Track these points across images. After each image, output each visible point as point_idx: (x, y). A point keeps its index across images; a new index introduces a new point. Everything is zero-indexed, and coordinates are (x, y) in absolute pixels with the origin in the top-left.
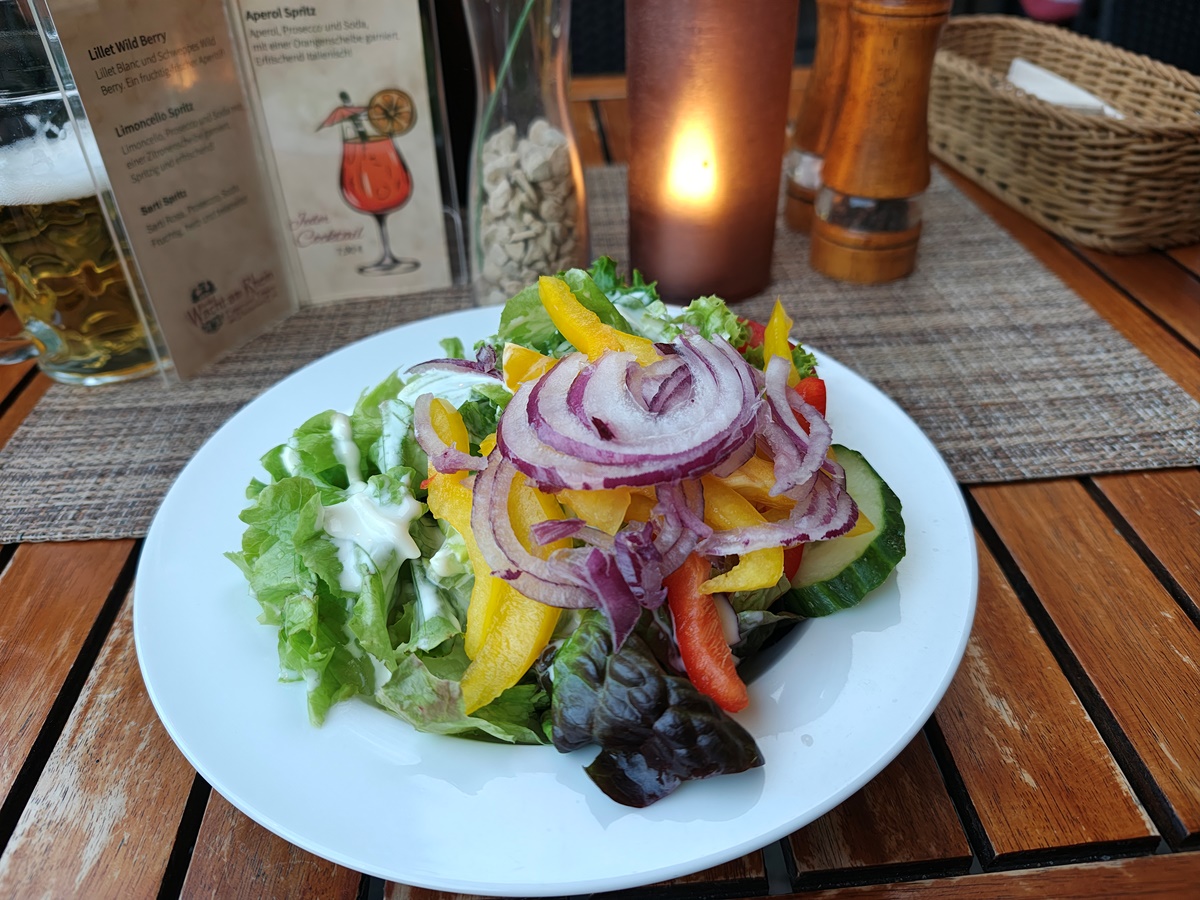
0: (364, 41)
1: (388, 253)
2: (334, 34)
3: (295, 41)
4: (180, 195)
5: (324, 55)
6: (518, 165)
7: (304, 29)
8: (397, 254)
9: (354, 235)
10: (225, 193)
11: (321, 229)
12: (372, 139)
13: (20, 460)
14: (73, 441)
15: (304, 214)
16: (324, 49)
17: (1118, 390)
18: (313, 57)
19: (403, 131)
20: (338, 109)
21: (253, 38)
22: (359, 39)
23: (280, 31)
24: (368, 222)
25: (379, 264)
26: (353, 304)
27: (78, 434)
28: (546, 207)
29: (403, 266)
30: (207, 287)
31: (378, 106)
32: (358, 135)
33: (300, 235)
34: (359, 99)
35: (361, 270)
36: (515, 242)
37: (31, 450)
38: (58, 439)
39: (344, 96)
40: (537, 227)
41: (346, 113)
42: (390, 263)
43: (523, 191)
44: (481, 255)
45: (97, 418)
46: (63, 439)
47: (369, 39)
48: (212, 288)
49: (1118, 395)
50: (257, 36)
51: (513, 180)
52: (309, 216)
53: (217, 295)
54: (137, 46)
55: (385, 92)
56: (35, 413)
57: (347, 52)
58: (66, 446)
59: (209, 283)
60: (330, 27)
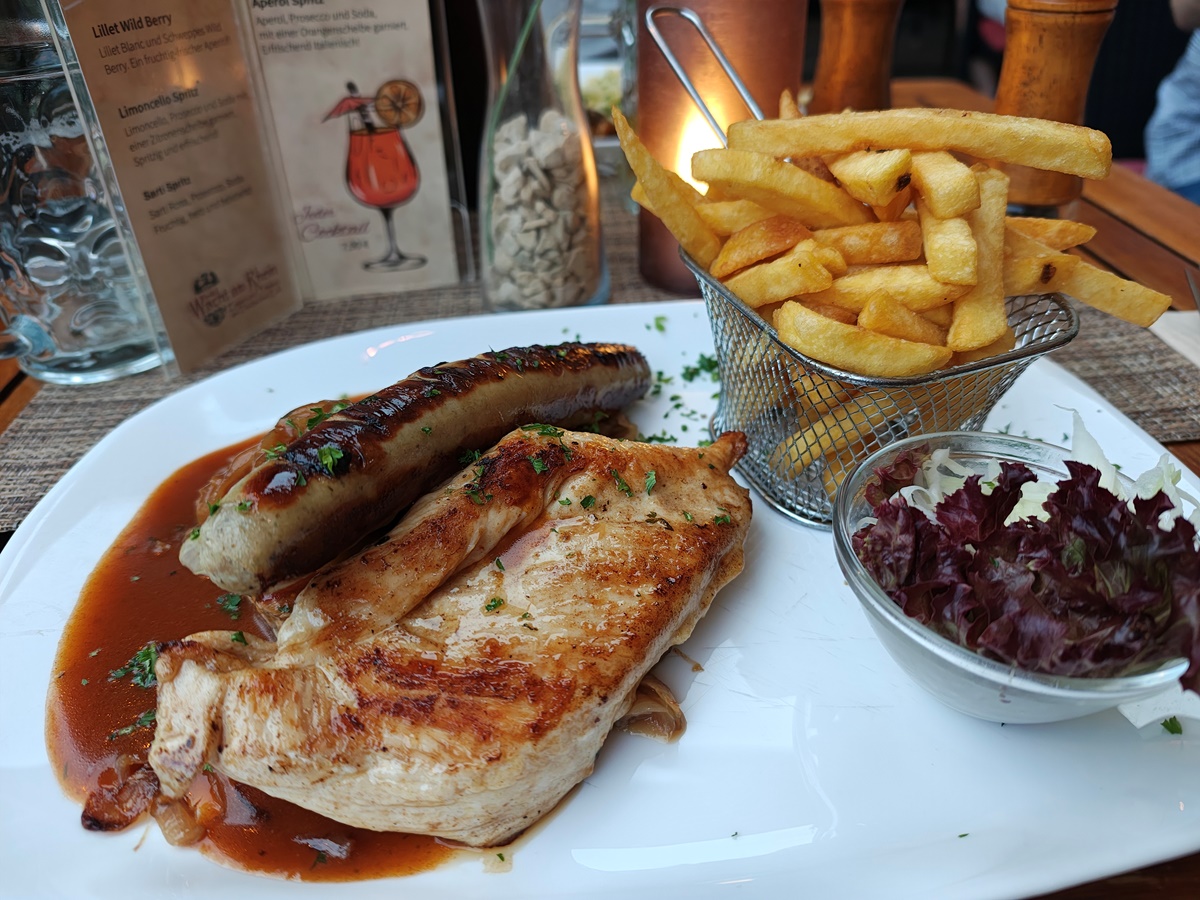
0: (372, 31)
1: (394, 249)
2: (341, 23)
3: (303, 29)
4: (185, 181)
5: (331, 45)
6: (530, 153)
7: (311, 18)
8: (404, 249)
9: (360, 229)
10: (230, 182)
11: (326, 223)
12: (379, 131)
13: (15, 451)
14: (71, 432)
15: (310, 208)
16: (331, 38)
17: (1135, 369)
18: (321, 46)
19: (412, 123)
20: (345, 100)
21: (260, 25)
22: (367, 28)
23: (287, 18)
24: (374, 216)
25: (385, 260)
26: (360, 300)
27: (76, 425)
28: (558, 195)
29: (409, 262)
30: (210, 278)
31: (385, 97)
32: (364, 127)
33: (305, 228)
34: (366, 89)
35: (367, 266)
36: (527, 231)
37: (26, 441)
38: (56, 430)
39: (351, 87)
40: (549, 215)
41: (353, 103)
42: (396, 259)
43: (535, 178)
44: (491, 246)
45: (97, 410)
46: (60, 430)
47: (378, 28)
48: (215, 280)
49: (1134, 374)
50: (263, 24)
51: (525, 167)
52: (314, 210)
53: (220, 287)
54: (142, 27)
55: (392, 83)
56: (31, 406)
57: (354, 42)
58: (64, 436)
59: (212, 274)
60: (337, 16)
